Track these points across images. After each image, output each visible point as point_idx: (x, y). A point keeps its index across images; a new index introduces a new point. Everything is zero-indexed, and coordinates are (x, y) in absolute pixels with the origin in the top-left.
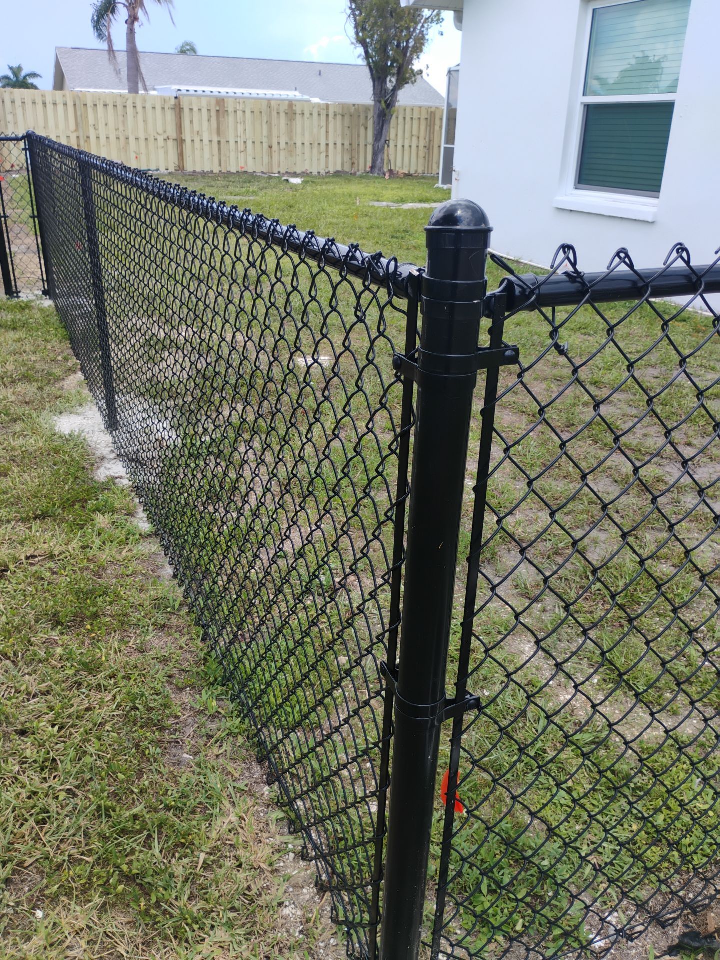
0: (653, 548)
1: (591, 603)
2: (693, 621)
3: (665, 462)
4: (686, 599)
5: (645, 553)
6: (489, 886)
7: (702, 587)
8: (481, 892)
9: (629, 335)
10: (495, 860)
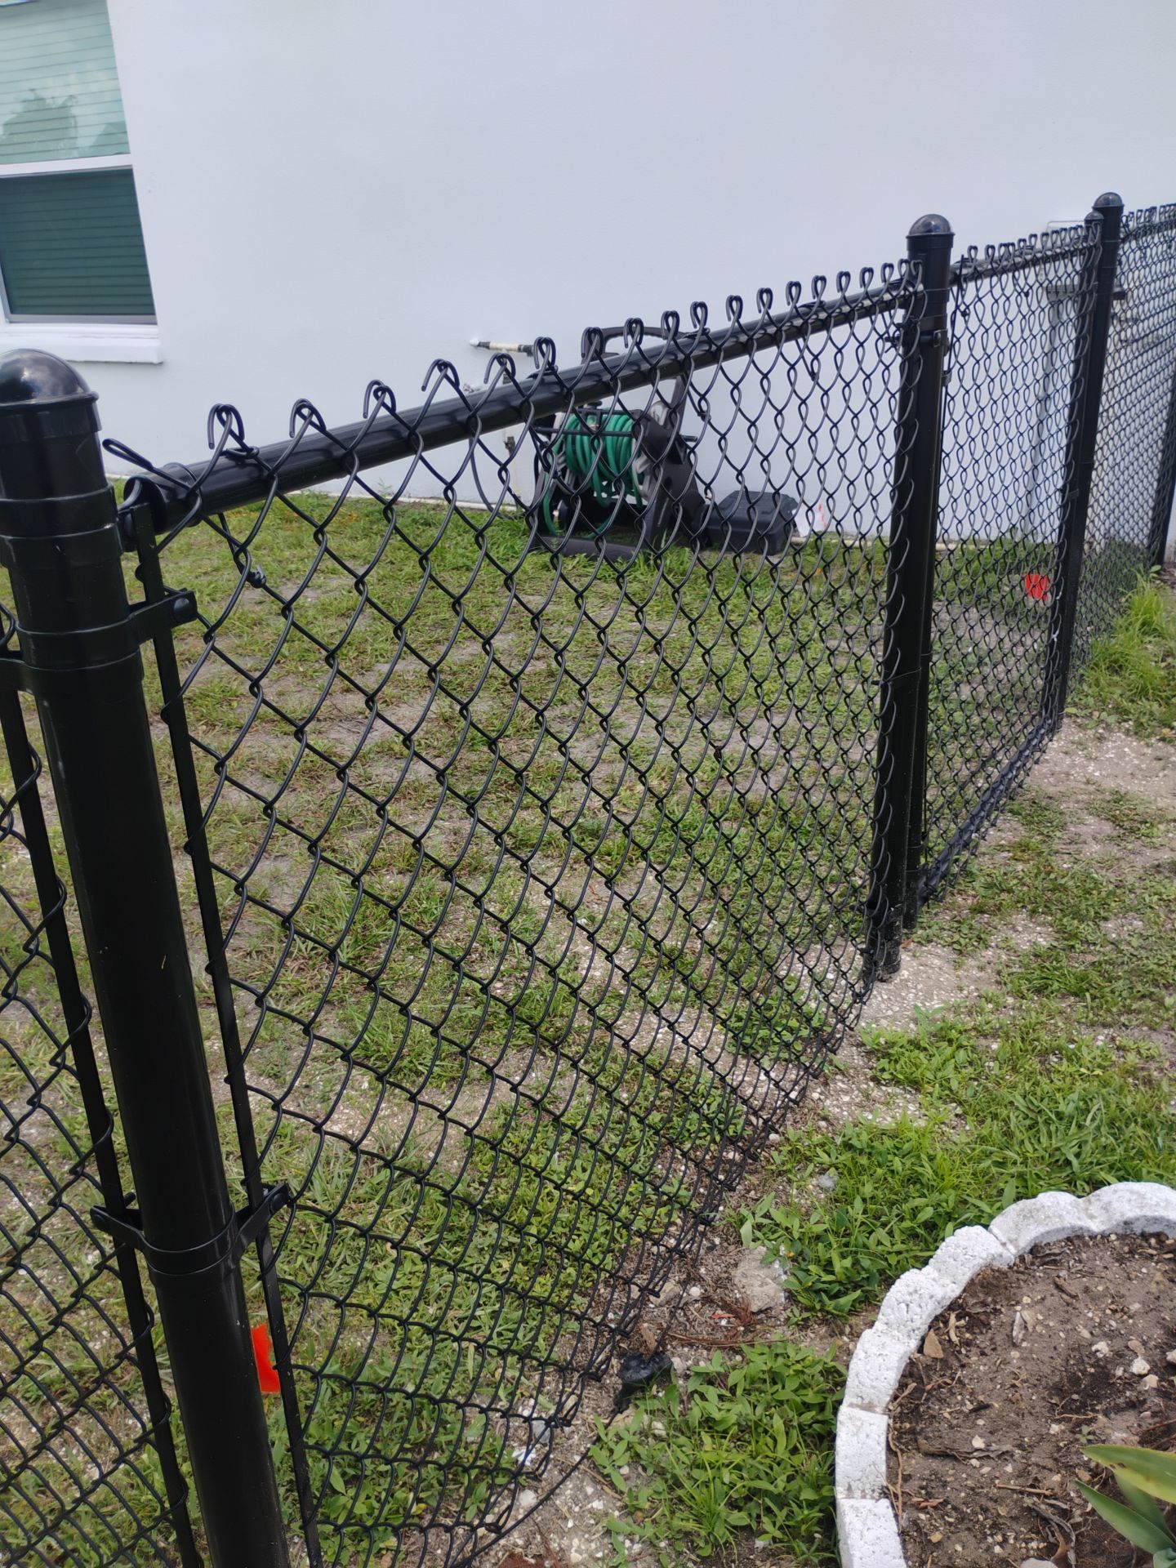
0: (363, 857)
1: (312, 973)
2: (458, 940)
3: (324, 726)
4: (438, 913)
5: (356, 866)
6: (344, 1474)
7: (452, 890)
8: (335, 1492)
9: (190, 546)
10: (336, 1431)
